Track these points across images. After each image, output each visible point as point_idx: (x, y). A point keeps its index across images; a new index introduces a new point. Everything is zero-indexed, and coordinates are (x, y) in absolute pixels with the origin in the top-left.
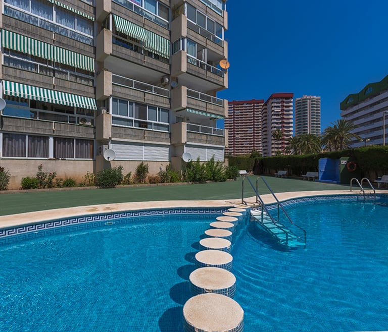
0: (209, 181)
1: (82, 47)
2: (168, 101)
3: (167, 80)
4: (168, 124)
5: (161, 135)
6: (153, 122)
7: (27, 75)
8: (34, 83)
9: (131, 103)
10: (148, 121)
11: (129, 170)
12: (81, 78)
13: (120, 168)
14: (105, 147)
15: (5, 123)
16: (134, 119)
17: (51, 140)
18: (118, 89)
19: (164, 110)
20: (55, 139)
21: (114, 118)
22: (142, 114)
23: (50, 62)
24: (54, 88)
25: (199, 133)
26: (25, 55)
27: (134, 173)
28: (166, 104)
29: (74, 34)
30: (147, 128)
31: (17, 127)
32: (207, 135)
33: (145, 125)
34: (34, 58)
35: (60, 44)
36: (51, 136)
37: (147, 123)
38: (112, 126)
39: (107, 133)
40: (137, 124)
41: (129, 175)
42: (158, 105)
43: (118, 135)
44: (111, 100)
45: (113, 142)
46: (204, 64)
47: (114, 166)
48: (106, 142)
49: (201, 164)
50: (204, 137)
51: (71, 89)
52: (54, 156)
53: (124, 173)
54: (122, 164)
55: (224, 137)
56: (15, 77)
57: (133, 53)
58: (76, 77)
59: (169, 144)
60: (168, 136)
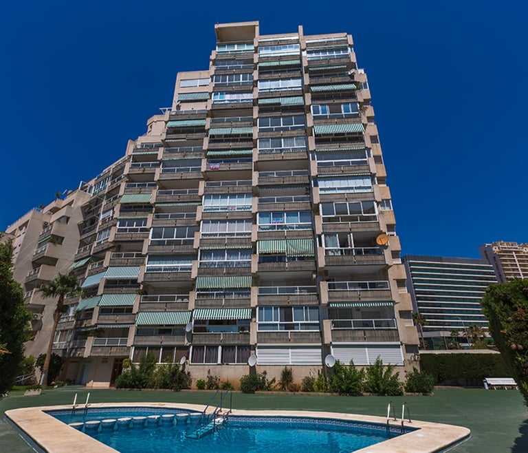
0: (368, 394)
1: (243, 270)
2: (316, 298)
3: (314, 276)
4: (318, 322)
5: (309, 335)
6: (300, 322)
7: (208, 303)
8: (212, 307)
9: (276, 308)
10: (294, 322)
11: (274, 375)
12: (242, 294)
13: (265, 373)
14: (252, 352)
15: (194, 339)
16: (278, 322)
17: (220, 348)
18: (262, 299)
19: (312, 307)
20: (223, 347)
21: (259, 325)
22: (288, 317)
23: (221, 289)
24: (223, 307)
25: (352, 330)
26: (207, 290)
27: (279, 378)
28: (313, 301)
29: (239, 263)
30: (294, 329)
31: (200, 341)
32: (364, 330)
33: (292, 327)
34: (213, 289)
35: (228, 274)
36: (220, 345)
37: (294, 324)
38: (258, 333)
39: (253, 340)
40: (284, 328)
41: (274, 380)
42: (304, 304)
43: (263, 341)
44: (257, 309)
45: (259, 347)
46: (352, 250)
47: (259, 371)
48: (254, 347)
49: (359, 369)
50: (361, 334)
51: (234, 306)
52: (222, 362)
53: (269, 378)
54: (267, 369)
55: (397, 330)
56: (201, 306)
57: (276, 264)
58: (239, 294)
59: (320, 344)
60: (318, 336)
